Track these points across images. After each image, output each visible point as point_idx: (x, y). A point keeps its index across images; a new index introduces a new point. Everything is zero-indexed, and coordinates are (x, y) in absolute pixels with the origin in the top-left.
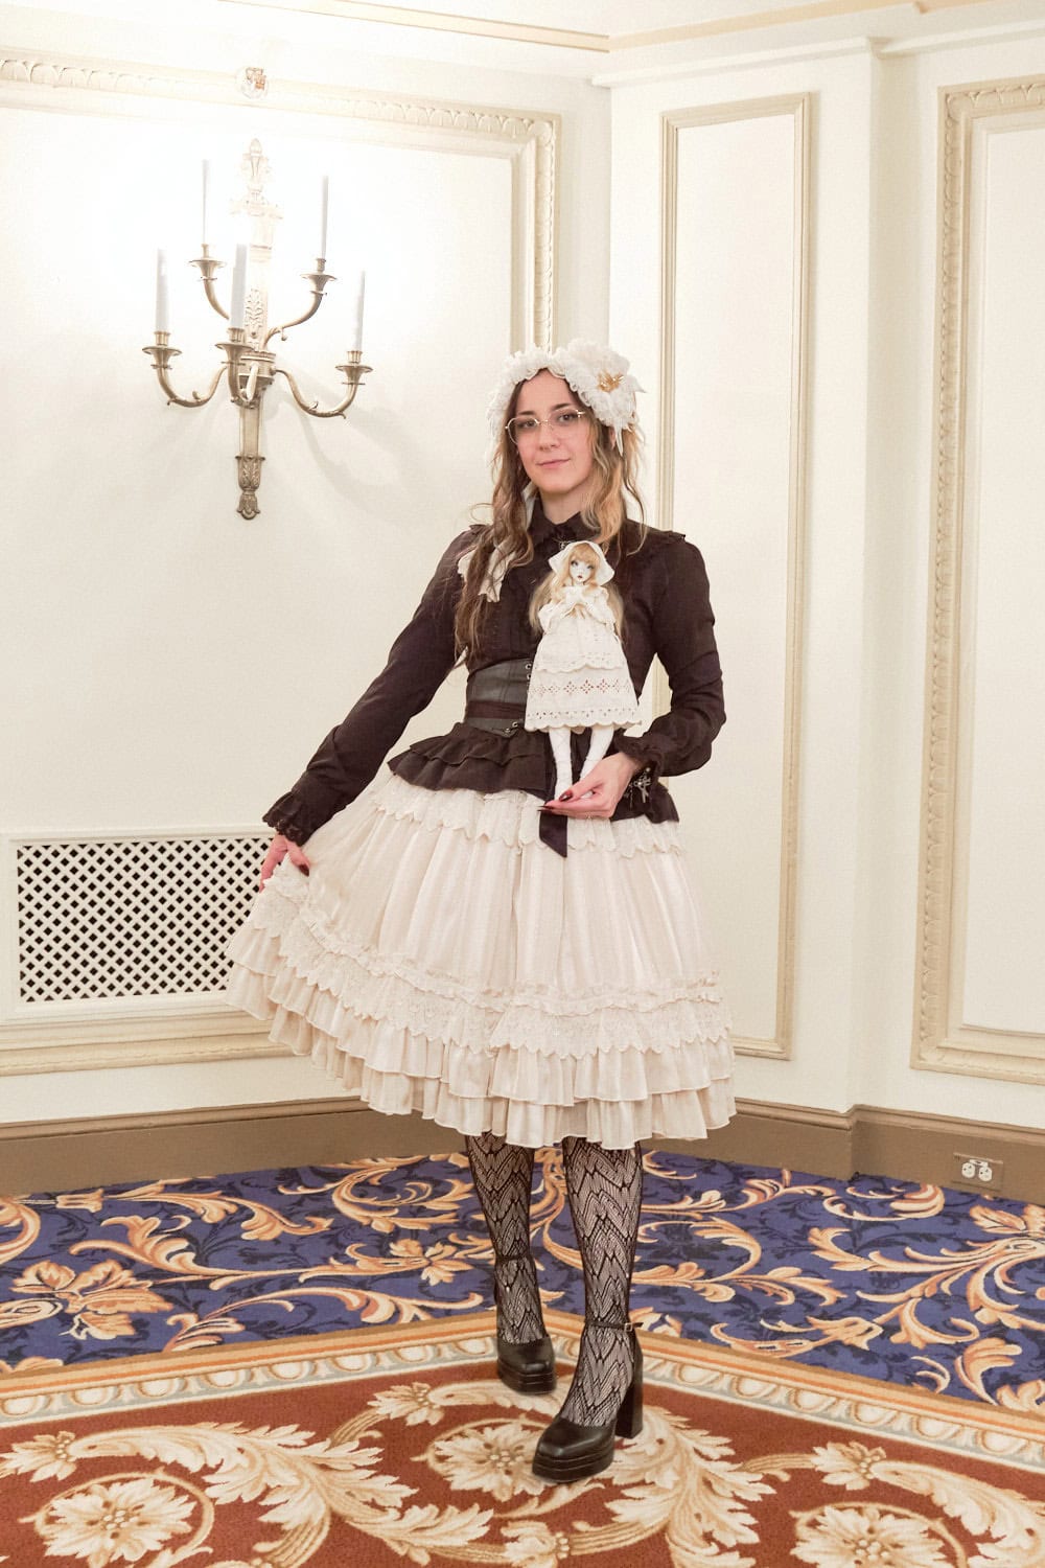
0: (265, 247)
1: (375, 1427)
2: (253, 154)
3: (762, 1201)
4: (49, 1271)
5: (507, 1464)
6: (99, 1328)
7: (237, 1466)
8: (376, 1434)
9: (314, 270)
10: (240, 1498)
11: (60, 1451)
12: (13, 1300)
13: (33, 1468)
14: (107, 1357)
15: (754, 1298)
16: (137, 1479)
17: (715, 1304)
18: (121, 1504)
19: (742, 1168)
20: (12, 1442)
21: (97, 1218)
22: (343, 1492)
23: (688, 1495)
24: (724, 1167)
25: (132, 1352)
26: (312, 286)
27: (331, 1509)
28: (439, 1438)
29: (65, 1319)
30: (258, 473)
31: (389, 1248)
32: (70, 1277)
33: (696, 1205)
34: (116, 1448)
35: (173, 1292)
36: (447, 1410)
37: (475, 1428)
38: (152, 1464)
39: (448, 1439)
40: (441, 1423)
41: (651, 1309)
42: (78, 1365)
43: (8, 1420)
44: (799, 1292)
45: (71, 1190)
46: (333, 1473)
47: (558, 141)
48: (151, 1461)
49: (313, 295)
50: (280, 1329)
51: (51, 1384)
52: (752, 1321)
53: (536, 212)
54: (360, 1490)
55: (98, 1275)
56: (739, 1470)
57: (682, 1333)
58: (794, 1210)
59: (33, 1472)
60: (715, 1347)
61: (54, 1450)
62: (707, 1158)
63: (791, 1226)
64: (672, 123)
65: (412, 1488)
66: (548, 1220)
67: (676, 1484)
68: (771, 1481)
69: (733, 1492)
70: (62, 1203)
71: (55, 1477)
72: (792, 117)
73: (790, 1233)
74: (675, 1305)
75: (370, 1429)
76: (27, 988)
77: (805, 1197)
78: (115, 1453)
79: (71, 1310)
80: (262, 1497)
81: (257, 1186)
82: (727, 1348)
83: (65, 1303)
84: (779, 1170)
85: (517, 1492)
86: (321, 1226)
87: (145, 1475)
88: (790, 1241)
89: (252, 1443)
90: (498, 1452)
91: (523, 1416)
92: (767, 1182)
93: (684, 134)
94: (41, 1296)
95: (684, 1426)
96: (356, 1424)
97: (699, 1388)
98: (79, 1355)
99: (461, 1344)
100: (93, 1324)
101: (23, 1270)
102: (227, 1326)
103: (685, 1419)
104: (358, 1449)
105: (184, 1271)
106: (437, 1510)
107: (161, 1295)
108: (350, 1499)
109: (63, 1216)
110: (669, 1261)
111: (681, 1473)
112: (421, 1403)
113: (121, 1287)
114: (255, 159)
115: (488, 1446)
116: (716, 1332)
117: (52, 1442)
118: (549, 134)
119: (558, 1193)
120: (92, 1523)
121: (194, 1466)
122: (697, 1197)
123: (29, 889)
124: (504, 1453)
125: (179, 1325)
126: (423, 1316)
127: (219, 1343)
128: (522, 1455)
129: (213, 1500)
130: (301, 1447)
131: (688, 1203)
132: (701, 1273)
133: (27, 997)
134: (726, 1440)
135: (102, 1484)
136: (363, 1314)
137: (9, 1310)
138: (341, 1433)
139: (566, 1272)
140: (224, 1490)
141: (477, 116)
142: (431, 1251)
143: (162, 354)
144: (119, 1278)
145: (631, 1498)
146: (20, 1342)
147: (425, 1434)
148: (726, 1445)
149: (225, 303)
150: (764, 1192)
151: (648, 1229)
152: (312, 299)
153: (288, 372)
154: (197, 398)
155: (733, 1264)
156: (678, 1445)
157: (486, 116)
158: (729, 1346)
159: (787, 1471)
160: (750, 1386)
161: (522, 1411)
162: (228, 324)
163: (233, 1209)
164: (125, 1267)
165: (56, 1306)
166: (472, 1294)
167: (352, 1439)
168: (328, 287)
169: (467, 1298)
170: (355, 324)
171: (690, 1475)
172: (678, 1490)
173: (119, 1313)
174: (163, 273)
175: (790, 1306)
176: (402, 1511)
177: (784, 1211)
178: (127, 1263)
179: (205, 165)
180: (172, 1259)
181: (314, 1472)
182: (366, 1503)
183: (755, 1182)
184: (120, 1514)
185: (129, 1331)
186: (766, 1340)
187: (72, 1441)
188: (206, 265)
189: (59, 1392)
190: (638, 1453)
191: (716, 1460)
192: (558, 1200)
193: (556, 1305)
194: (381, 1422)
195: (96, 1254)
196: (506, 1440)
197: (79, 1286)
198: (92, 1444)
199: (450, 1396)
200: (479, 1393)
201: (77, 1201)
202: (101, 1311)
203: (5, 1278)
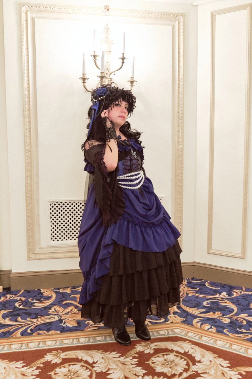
0: (109, 51)
1: (137, 353)
2: (106, 28)
3: (237, 296)
4: (57, 308)
5: (170, 365)
6: (69, 324)
7: (102, 362)
8: (137, 355)
9: (122, 56)
10: (102, 371)
11: (58, 356)
12: (49, 315)
13: (51, 360)
14: (70, 331)
15: (236, 322)
16: (77, 364)
17: (225, 323)
18: (73, 371)
19: (232, 286)
20: (47, 353)
21: (69, 295)
22: (128, 371)
23: (218, 377)
24: (227, 286)
25: (77, 330)
26: (121, 61)
27: (125, 375)
28: (153, 357)
29: (61, 321)
32: (62, 310)
33: (220, 296)
34: (72, 356)
36: (155, 349)
37: (162, 355)
38: (81, 361)
39: (155, 358)
40: (153, 353)
41: (208, 324)
42: (63, 333)
43: (46, 347)
44: (247, 321)
45: (64, 287)
46: (126, 365)
47: (184, 20)
48: (80, 360)
49: (122, 63)
51: (57, 338)
52: (235, 329)
53: (178, 39)
54: (132, 371)
55: (69, 310)
56: (232, 370)
57: (216, 331)
58: (246, 298)
59: (52, 361)
60: (225, 335)
61: (57, 355)
62: (223, 283)
63: (245, 303)
64: (214, 14)
65: (146, 371)
67: (215, 374)
68: (240, 374)
69: (230, 377)
70: (61, 290)
71: (57, 363)
72: (246, 10)
73: (245, 304)
74: (214, 323)
75: (135, 354)
76: (53, 238)
77: (249, 295)
78: (72, 357)
79: (62, 318)
80: (107, 371)
82: (228, 336)
83: (61, 317)
84: (242, 287)
85: (173, 373)
87: (79, 363)
88: (245, 307)
89: (105, 356)
90: (168, 362)
91: (174, 352)
92: (239, 290)
93: (217, 17)
94: (55, 314)
95: (217, 357)
96: (132, 352)
97: (221, 347)
98: (64, 331)
99: (159, 332)
100: (68, 323)
101: (51, 308)
102: (100, 325)
103: (217, 355)
104: (132, 359)
106: (152, 377)
108: (130, 373)
109: (61, 294)
110: (213, 311)
111: (216, 370)
112: (148, 347)
113: (75, 313)
114: (107, 29)
115: (165, 360)
116: (225, 331)
117: (56, 353)
118: (182, 19)
119: (184, 292)
120: (65, 375)
121: (91, 362)
122: (220, 294)
123: (53, 213)
124: (169, 362)
125: (88, 323)
126: (149, 324)
127: (98, 329)
128: (174, 363)
129: (95, 371)
130: (118, 358)
131: (218, 295)
132: (221, 315)
133: (52, 240)
134: (228, 362)
135: (68, 365)
137: (47, 318)
138: (128, 355)
139: (186, 313)
140: (98, 369)
141: (163, 15)
143: (84, 79)
144: (74, 311)
145: (202, 377)
146: (50, 326)
147: (150, 356)
148: (228, 363)
149: (99, 66)
150: (238, 293)
151: (207, 302)
152: (121, 64)
153: (116, 83)
155: (230, 312)
156: (215, 363)
157: (165, 15)
158: (229, 335)
159: (245, 371)
160: (234, 347)
161: (174, 351)
162: (100, 71)
164: (76, 308)
165: (59, 317)
167: (130, 356)
168: (125, 60)
169: (160, 319)
170: (132, 70)
171: (218, 371)
172: (215, 375)
173: (74, 320)
174: (84, 59)
175: (245, 325)
176: (143, 377)
177: (243, 298)
179: (94, 31)
181: (121, 365)
182: (134, 374)
183: (235, 290)
184: (72, 373)
185: (76, 325)
186: (238, 334)
187: (61, 353)
188: (95, 56)
189: (58, 340)
190: (205, 364)
191: (225, 367)
192: (184, 294)
193: (183, 322)
194: (138, 352)
195: (69, 304)
196: (170, 359)
197: (64, 312)
198: (66, 354)
199: (156, 346)
200: (164, 345)
201: (65, 290)
202: (69, 319)
203: (47, 309)
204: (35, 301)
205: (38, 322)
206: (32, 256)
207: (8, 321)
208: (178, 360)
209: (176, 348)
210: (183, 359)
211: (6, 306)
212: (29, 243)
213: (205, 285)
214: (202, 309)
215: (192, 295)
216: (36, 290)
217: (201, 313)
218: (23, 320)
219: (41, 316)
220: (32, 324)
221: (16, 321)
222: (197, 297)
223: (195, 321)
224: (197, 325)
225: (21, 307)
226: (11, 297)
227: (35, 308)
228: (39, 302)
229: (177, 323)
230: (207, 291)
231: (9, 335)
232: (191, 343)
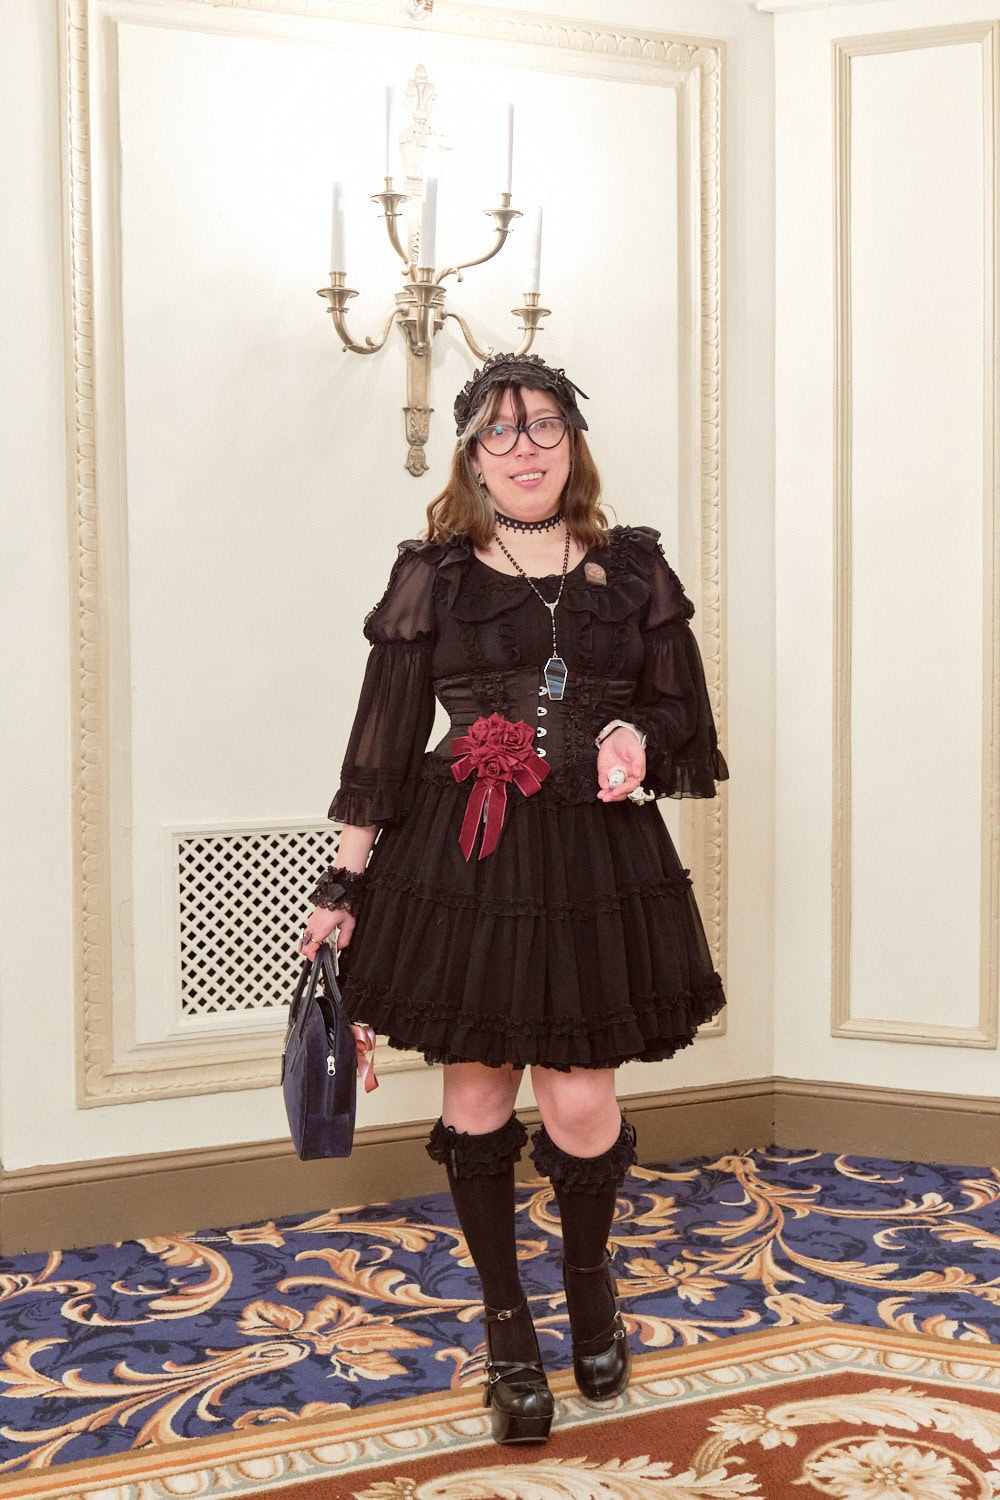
1: (733, 1453)
2: (419, 81)
3: (989, 1202)
4: (269, 1311)
5: (896, 1482)
6: (364, 1368)
8: (740, 1461)
9: (499, 205)
12: (249, 1344)
14: (396, 1399)
19: (946, 1169)
21: (286, 1253)
24: (927, 1169)
25: (419, 1390)
26: (498, 223)
28: (807, 1459)
29: (323, 1361)
30: (427, 426)
31: (626, 1269)
32: (299, 1317)
33: (922, 1208)
34: (467, 1491)
35: (421, 1326)
36: (795, 1430)
37: (839, 1447)
39: (818, 1460)
40: (799, 1443)
41: (943, 1317)
42: (367, 1408)
45: (239, 1224)
47: (723, 69)
49: (499, 232)
50: (563, 1358)
53: (702, 145)
55: (327, 1313)
57: (991, 1339)
61: (401, 1497)
62: (905, 1160)
64: (845, 51)
66: (777, 1231)
70: (235, 1238)
72: (980, 45)
74: (967, 1311)
75: (728, 1455)
76: (188, 999)
79: (321, 1351)
81: (441, 1211)
83: (311, 1344)
84: (988, 1168)
86: (538, 1250)
89: (611, 1477)
90: (879, 1470)
91: (881, 1432)
92: (981, 1181)
93: (858, 63)
94: (279, 1338)
96: (711, 1451)
98: (362, 1398)
99: (767, 1362)
100: (357, 1365)
101: (240, 1311)
104: (729, 1477)
105: (420, 1304)
107: (412, 1330)
109: (245, 1252)
110: (932, 1267)
112: (764, 1425)
113: (361, 1324)
114: (420, 85)
115: (864, 1465)
117: (392, 1489)
118: (714, 62)
119: (768, 1202)
122: (918, 1200)
123: (191, 888)
124: (886, 1471)
125: (450, 1359)
126: (710, 1337)
128: (905, 1471)
130: (667, 1478)
131: (910, 1207)
132: (972, 1278)
133: (188, 1008)
136: (641, 1337)
137: (252, 1355)
138: (700, 1461)
139: (828, 1283)
141: (642, 42)
142: (672, 1270)
143: (339, 296)
144: (353, 1315)
146: (286, 1388)
147: (791, 1457)
150: (985, 1192)
151: (887, 1236)
152: (497, 235)
153: (459, 314)
154: (372, 345)
157: (652, 43)
161: (876, 1427)
163: (431, 1237)
164: (352, 1304)
165: (303, 1349)
166: (746, 1312)
167: (715, 1467)
168: (513, 223)
169: (743, 1316)
170: (532, 264)
173: (376, 1351)
174: (340, 208)
178: (353, 1300)
179: (388, 92)
180: (399, 1290)
183: (969, 1183)
185: (400, 1370)
187: (412, 1487)
188: (390, 200)
189: (366, 1437)
192: (776, 1210)
193: (841, 1317)
194: (735, 1447)
195: (309, 1290)
196: (879, 1458)
197: (312, 1327)
198: (440, 1488)
199: (791, 1416)
200: (820, 1412)
201: (253, 1236)
202: (355, 1350)
203: (224, 1321)
204: (145, 1292)
205: (219, 1374)
206: (98, 1091)
207: (73, 1385)
208: (911, 1458)
209: (877, 1419)
210: (932, 1455)
211: (23, 1320)
212: (85, 1029)
213: (835, 1172)
214: (883, 1262)
215: (807, 1212)
216: (119, 1245)
217: (890, 1276)
218: (145, 1372)
219: (214, 1349)
220: (198, 1385)
221: (120, 1381)
222: (834, 1220)
223: (886, 1309)
224: (901, 1323)
225: (96, 1321)
226: (17, 1285)
227: (166, 1321)
228: (168, 1294)
229: (815, 1324)
230: (858, 1195)
231: (127, 1441)
232: (922, 1393)
